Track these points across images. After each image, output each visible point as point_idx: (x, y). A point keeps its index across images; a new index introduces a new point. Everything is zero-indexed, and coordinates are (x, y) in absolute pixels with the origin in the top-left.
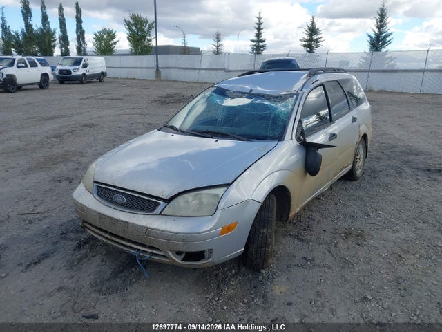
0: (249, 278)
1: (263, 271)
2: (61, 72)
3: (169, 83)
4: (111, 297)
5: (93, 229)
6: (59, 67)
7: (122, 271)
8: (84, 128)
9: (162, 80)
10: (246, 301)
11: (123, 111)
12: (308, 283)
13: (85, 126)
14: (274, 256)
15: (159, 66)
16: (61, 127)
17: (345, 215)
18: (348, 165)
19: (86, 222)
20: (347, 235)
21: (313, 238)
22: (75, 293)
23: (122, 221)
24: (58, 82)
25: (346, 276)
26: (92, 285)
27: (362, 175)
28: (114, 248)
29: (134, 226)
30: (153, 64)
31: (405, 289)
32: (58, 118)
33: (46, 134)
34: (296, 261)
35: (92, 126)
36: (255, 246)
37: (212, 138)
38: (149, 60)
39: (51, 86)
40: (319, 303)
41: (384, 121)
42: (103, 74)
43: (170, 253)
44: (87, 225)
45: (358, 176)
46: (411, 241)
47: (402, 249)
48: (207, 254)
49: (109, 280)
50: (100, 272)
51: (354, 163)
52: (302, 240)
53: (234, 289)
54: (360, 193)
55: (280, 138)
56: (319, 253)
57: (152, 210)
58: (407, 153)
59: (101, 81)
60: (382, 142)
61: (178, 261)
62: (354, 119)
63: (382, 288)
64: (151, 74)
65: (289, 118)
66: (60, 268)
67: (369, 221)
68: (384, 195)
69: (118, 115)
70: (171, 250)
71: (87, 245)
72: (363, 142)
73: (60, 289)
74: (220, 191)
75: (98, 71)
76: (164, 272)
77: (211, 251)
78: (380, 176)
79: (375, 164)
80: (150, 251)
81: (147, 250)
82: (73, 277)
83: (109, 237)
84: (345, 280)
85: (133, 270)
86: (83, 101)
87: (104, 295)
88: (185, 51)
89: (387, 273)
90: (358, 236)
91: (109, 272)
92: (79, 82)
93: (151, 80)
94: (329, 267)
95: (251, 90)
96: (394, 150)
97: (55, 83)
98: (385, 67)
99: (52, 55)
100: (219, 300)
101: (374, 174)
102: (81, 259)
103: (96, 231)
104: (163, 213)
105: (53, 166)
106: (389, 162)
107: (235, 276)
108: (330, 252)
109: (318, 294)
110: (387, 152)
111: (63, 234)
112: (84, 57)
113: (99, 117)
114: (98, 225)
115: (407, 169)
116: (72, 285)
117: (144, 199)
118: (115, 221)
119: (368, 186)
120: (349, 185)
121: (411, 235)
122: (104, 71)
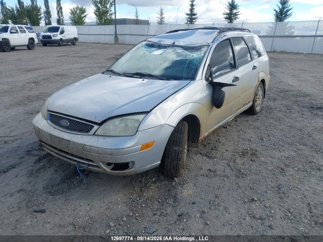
0: (165, 184)
1: (176, 179)
2: (44, 37)
3: (125, 46)
4: (57, 197)
5: (47, 146)
6: (43, 34)
7: (69, 179)
8: (56, 77)
9: (120, 44)
10: (160, 200)
11: (87, 65)
12: (210, 188)
13: (57, 75)
14: (186, 168)
15: (117, 33)
16: (39, 76)
17: (244, 140)
18: (249, 102)
19: (43, 142)
20: (244, 154)
21: (218, 155)
22: (31, 194)
23: (65, 140)
24: (42, 44)
25: (240, 184)
26: (44, 188)
27: (261, 111)
28: (65, 162)
29: (74, 143)
30: (113, 32)
31: (283, 193)
32: (37, 70)
33: (27, 81)
34: (202, 172)
35: (62, 75)
36: (170, 160)
37: (140, 78)
38: (110, 29)
39: (36, 47)
40: (216, 203)
41: (282, 73)
42: (76, 39)
43: (101, 164)
44: (43, 144)
45: (258, 111)
46: (293, 158)
47: (285, 164)
48: (130, 165)
49: (58, 185)
50: (52, 178)
51: (254, 101)
52: (209, 157)
53: (152, 192)
54: (258, 124)
55: (193, 78)
56: (220, 166)
57: (88, 131)
58: (297, 95)
59: (74, 44)
60: (279, 87)
61: (108, 170)
62: (254, 68)
63: (267, 192)
64: (111, 39)
65: (200, 63)
66: (22, 176)
67: (262, 144)
68: (276, 125)
69: (83, 68)
70: (102, 162)
71: (45, 160)
72: (262, 86)
73: (21, 190)
74: (140, 117)
75: (72, 37)
76: (101, 179)
77: (133, 163)
78: (275, 112)
79: (272, 104)
80: (87, 162)
81: (84, 162)
82: (31, 182)
83: (58, 152)
84: (239, 186)
85: (77, 177)
86: (59, 58)
87: (53, 195)
88: (137, 22)
89: (272, 182)
90: (252, 154)
91: (59, 178)
92: (57, 44)
93: (111, 44)
94: (227, 177)
95: (174, 43)
96: (287, 93)
97: (40, 46)
98: (286, 34)
99: (39, 25)
100: (140, 200)
101: (270, 110)
102: (39, 169)
103: (49, 148)
104: (96, 134)
105: (29, 103)
106: (283, 102)
107: (155, 182)
108: (229, 166)
109: (217, 197)
110: (282, 95)
111: (29, 151)
112: (61, 26)
113: (68, 69)
114: (50, 143)
115: (295, 107)
116: (30, 188)
117: (82, 123)
118: (61, 140)
119: (264, 119)
120: (250, 118)
121: (293, 153)
122: (77, 37)
